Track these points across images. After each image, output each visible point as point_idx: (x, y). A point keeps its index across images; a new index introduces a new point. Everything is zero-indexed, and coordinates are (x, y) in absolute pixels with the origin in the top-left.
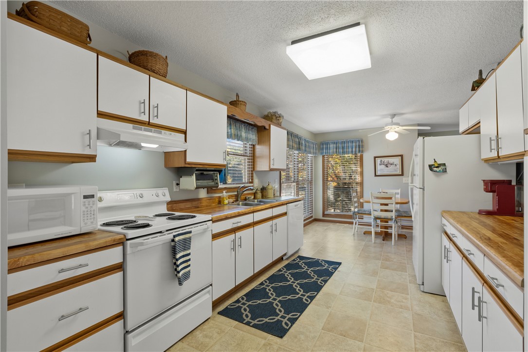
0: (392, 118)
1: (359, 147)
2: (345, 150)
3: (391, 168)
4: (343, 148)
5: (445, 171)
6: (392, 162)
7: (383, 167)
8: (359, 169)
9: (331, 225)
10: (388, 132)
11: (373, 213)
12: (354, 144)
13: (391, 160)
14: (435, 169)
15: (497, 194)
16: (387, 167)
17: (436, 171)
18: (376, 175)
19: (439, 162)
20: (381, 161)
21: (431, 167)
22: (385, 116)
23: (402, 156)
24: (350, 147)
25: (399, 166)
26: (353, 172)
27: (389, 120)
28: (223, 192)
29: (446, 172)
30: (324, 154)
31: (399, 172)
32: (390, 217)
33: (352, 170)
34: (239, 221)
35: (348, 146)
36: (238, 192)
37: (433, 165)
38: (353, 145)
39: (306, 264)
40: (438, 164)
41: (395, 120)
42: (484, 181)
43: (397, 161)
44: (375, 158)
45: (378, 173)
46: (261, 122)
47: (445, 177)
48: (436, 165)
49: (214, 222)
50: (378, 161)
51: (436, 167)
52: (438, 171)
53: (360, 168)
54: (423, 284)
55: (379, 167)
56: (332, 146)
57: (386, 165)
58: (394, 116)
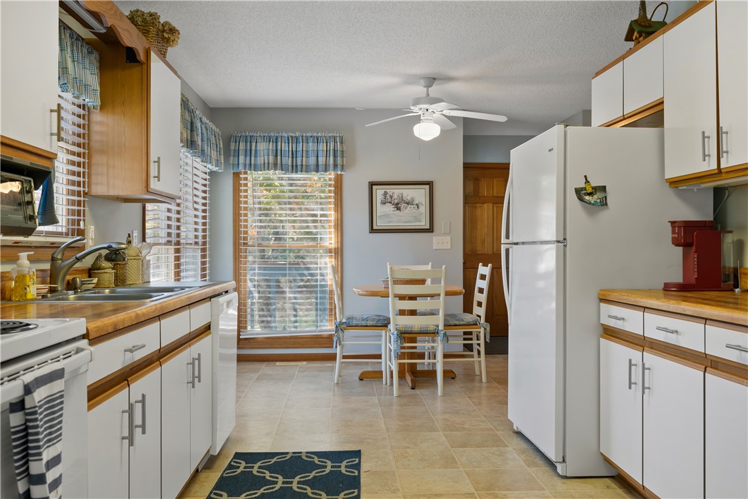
0: (428, 86)
1: (335, 156)
2: (299, 160)
3: (408, 211)
4: (294, 155)
5: (604, 203)
6: (409, 198)
7: (389, 208)
8: (333, 213)
9: (264, 368)
10: (418, 119)
11: (394, 319)
12: (322, 147)
13: (408, 193)
14: (587, 198)
15: (696, 249)
16: (399, 209)
17: (590, 203)
18: (372, 230)
19: (594, 183)
20: (386, 193)
21: (578, 191)
22: (411, 80)
23: (430, 184)
24: (310, 153)
25: (424, 209)
26: (314, 221)
27: (419, 90)
28: (18, 258)
29: (606, 204)
30: (241, 169)
31: (424, 224)
32: (432, 328)
33: (315, 215)
34: (140, 343)
35: (307, 151)
36: (53, 259)
37: (582, 189)
38: (320, 148)
39: (270, 469)
40: (593, 188)
41: (435, 90)
42: (673, 223)
43: (420, 194)
44: (372, 184)
45: (379, 224)
46: (130, 37)
47: (605, 215)
48: (590, 190)
49: (93, 342)
50: (379, 192)
51: (589, 194)
52: (592, 202)
53: (336, 210)
54: (564, 461)
55: (380, 209)
56: (262, 146)
57: (397, 204)
58: (431, 80)
